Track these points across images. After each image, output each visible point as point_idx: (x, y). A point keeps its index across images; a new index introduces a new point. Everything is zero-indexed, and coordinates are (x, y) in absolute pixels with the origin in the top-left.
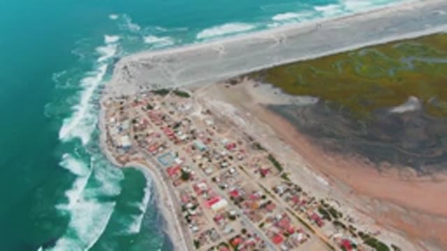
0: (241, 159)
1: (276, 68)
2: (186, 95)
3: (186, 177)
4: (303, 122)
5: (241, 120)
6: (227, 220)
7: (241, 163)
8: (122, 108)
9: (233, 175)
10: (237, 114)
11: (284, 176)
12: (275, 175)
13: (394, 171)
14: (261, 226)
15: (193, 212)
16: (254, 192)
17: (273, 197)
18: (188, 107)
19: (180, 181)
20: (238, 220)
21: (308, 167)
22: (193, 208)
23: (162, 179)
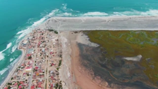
0: (50, 58)
2: (57, 33)
3: (30, 58)
4: (85, 52)
5: (65, 46)
6: (26, 75)
9: (42, 62)
10: (66, 43)
11: (58, 69)
12: (55, 67)
14: (33, 81)
16: (43, 70)
17: (47, 74)
18: (53, 37)
19: (27, 59)
20: (30, 76)
21: (69, 68)
22: (22, 68)
23: (24, 56)
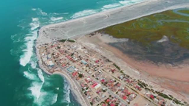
0: (102, 66)
1: (109, 27)
2: (73, 41)
3: (81, 76)
4: (124, 49)
5: (99, 50)
6: (102, 92)
7: (103, 68)
8: (46, 49)
9: (101, 73)
10: (96, 47)
11: (121, 72)
12: (118, 72)
13: (163, 65)
14: (117, 93)
15: (87, 91)
16: (111, 79)
17: (119, 81)
18: (75, 46)
19: (79, 78)
20: (107, 92)
21: (130, 67)
22: (87, 89)
23: (70, 78)
